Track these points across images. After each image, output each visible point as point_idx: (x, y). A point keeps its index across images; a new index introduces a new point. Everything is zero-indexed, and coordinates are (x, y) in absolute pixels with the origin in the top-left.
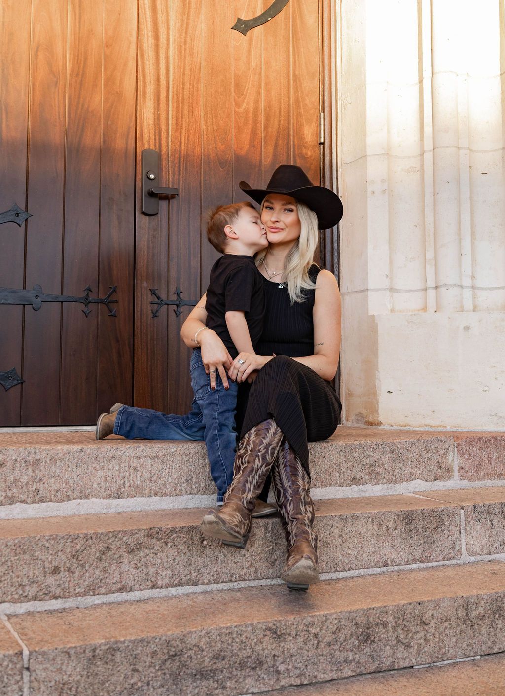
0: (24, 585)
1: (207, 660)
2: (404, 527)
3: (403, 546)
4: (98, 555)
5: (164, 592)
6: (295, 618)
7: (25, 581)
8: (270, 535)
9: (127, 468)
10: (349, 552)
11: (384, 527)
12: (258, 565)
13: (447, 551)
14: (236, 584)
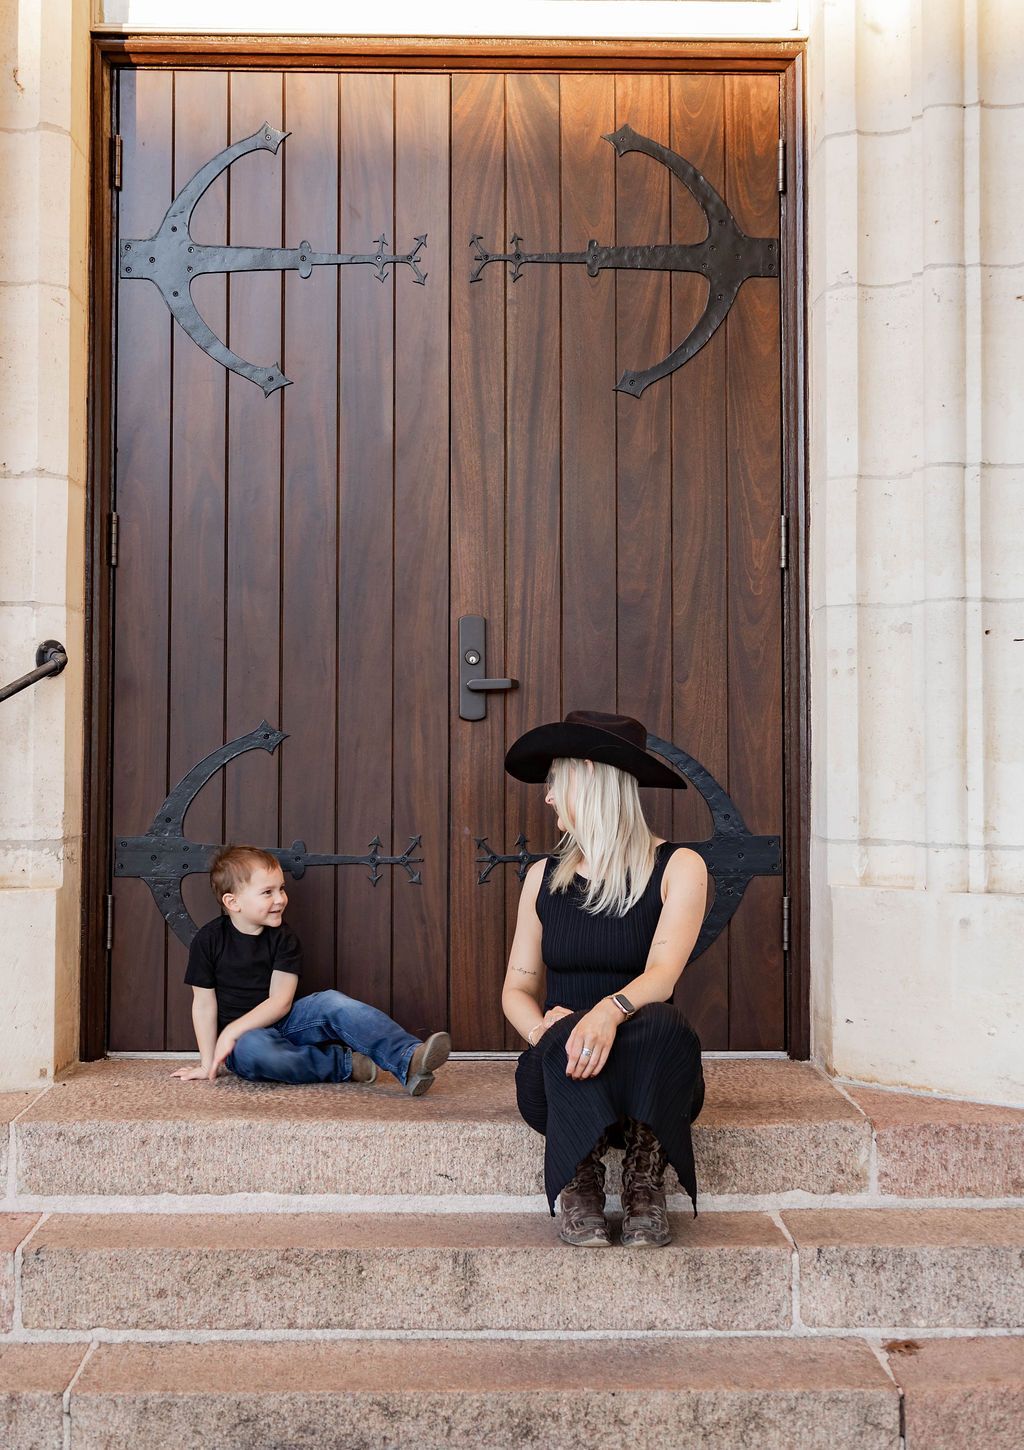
0: (122, 1309)
1: (291, 1431)
2: (685, 1274)
3: (684, 1302)
4: (215, 1278)
5: (305, 1335)
6: (415, 1393)
7: (124, 1304)
8: (461, 1270)
9: (313, 1153)
10: (590, 1303)
11: (651, 1272)
12: (444, 1310)
13: (765, 1316)
14: (409, 1332)
